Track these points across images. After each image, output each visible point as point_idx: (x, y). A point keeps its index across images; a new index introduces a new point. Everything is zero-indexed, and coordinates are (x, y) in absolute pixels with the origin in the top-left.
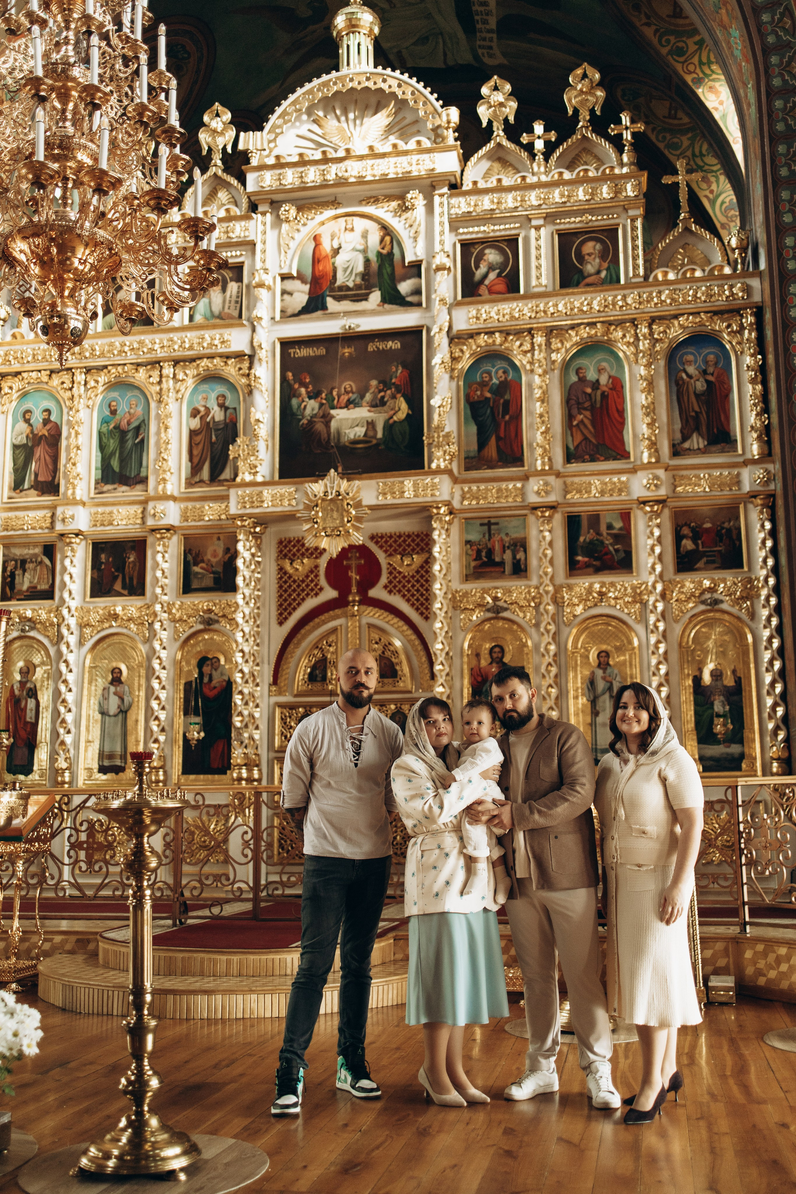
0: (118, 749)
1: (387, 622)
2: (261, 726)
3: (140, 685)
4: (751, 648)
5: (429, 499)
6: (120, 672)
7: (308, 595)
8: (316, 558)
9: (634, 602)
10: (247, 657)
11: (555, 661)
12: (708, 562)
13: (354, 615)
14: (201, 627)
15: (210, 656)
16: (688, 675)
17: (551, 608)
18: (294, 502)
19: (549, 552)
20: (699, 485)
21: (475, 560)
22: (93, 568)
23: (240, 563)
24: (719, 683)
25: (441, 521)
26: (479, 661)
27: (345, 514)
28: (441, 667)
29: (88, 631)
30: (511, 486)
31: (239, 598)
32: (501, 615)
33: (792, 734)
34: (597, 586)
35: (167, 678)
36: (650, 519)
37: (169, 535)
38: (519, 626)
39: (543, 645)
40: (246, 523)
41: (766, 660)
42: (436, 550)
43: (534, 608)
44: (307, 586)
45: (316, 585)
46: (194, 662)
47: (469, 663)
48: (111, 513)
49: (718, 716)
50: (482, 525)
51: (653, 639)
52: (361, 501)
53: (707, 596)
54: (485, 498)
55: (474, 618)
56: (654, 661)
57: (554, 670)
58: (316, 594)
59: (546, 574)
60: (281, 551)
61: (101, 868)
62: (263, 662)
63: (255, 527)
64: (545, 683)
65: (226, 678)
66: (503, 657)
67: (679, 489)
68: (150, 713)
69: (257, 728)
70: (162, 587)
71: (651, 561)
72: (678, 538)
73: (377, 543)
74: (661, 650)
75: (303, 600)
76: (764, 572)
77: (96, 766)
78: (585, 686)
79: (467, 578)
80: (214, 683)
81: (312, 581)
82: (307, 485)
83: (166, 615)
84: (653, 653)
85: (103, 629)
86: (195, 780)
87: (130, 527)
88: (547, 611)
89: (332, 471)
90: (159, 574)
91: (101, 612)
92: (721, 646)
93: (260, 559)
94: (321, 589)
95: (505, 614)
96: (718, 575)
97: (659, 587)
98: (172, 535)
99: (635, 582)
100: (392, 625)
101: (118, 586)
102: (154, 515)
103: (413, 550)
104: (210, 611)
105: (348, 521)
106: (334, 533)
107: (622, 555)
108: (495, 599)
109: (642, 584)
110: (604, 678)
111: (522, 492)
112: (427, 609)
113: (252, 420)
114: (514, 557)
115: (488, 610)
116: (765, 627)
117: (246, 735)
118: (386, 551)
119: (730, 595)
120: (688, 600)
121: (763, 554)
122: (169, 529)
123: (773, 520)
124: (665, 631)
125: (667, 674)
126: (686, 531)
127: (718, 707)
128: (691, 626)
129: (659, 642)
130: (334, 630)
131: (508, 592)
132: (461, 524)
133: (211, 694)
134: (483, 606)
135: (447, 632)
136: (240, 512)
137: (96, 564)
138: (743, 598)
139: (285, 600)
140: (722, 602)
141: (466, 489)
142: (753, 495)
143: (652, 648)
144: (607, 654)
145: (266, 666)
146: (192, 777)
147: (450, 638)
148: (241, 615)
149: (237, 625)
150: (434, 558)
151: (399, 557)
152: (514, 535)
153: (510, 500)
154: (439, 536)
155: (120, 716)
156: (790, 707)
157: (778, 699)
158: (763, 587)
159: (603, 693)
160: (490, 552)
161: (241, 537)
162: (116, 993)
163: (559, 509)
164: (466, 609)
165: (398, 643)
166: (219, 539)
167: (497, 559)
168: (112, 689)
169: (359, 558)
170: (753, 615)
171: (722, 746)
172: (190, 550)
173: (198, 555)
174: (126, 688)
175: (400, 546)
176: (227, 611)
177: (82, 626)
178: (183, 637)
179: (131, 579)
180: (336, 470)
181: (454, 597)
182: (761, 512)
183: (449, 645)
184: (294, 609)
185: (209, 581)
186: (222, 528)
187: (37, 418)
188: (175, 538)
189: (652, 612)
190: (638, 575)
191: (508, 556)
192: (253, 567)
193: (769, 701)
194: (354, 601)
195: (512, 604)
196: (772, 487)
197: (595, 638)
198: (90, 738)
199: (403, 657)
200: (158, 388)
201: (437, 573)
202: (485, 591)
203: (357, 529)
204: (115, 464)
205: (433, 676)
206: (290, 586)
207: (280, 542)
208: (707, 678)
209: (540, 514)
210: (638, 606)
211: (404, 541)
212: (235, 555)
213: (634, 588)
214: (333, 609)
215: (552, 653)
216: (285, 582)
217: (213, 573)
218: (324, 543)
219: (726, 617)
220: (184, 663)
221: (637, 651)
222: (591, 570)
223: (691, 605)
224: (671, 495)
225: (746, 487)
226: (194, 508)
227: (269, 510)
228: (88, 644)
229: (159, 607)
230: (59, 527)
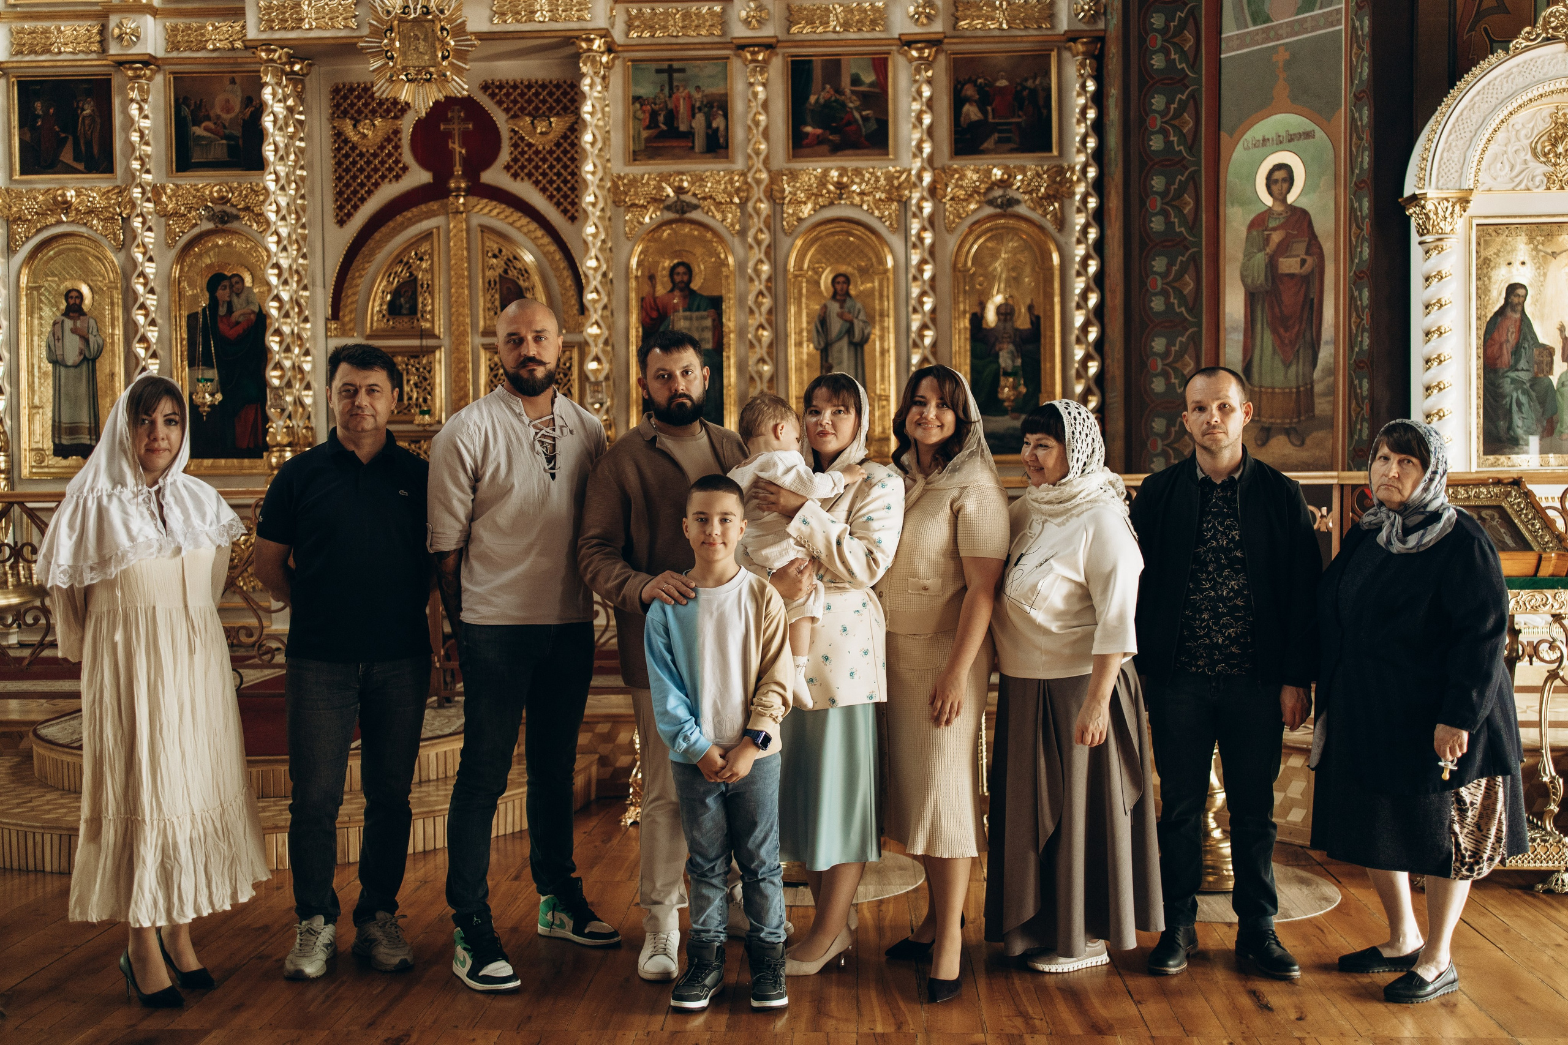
0: (84, 418)
1: (511, 224)
2: (314, 385)
3: (113, 319)
4: (1057, 273)
5: (574, 25)
6: (81, 296)
7: (383, 177)
8: (396, 117)
9: (890, 199)
10: (286, 275)
11: (769, 289)
12: (1000, 141)
13: (458, 212)
14: (210, 226)
15: (228, 273)
16: (965, 312)
17: (763, 206)
18: (353, 23)
19: (762, 118)
20: (993, 19)
21: (648, 128)
22: (21, 126)
23: (268, 122)
24: (1009, 325)
25: (594, 62)
26: (654, 287)
27: (438, 45)
28: (594, 296)
29: (21, 229)
30: (704, 10)
31: (269, 180)
32: (688, 215)
33: (1108, 401)
34: (834, 174)
35: (157, 307)
36: (918, 71)
37: (148, 72)
38: (715, 233)
39: (751, 264)
40: (277, 55)
41: (1077, 291)
42: (587, 108)
43: (739, 206)
44: (382, 163)
45: (397, 162)
47: (638, 290)
48: (46, 31)
49: (1007, 374)
50: (658, 71)
51: (915, 258)
52: (463, 23)
53: (998, 192)
54: (664, 28)
55: (647, 220)
56: (915, 291)
57: (767, 302)
58: (397, 177)
59: (757, 153)
60: (337, 106)
61: (36, 619)
62: (314, 285)
63: (292, 64)
64: (753, 322)
65: (256, 309)
66: (690, 281)
67: (963, 23)
68: (133, 362)
69: (308, 387)
70: (141, 159)
71: (916, 135)
72: (958, 101)
73: (493, 96)
74: (927, 275)
75: (376, 185)
76: (1082, 158)
77: (48, 445)
78: (812, 327)
79: (635, 156)
80: (236, 315)
81: (390, 155)
83: (151, 205)
84: (915, 279)
85: (46, 227)
86: (212, 467)
87: (81, 56)
88: (757, 211)
90: (135, 137)
91: (41, 198)
92: (1014, 269)
93: (302, 117)
94: (405, 169)
95: (695, 215)
96: (1015, 160)
97: (927, 178)
98: (154, 73)
99: (891, 169)
100: (519, 229)
101: (67, 156)
102: (120, 38)
103: (551, 109)
104: (224, 200)
105: (444, 58)
106: (422, 77)
107: (873, 126)
108: (679, 190)
109: (901, 173)
110: (840, 316)
111: (723, 20)
112: (573, 204)
114: (709, 125)
115: (668, 208)
116: (1079, 242)
117: (289, 399)
118: (507, 110)
119: (1030, 193)
120: (968, 199)
121: (1082, 129)
122: (148, 61)
123: (1098, 78)
124: (933, 245)
125: (934, 311)
126: (969, 91)
127: (1005, 360)
128: (971, 239)
129: (923, 261)
130: (428, 235)
131: (699, 179)
132: (625, 69)
133: (232, 333)
134: (661, 201)
135: (604, 242)
136: (264, 36)
137: (26, 118)
138: (1050, 198)
139: (348, 185)
140: (1018, 202)
141: (634, 12)
142: (1072, 37)
143: (913, 271)
144: (847, 280)
145: (319, 290)
146: (208, 462)
147: (608, 251)
148: (274, 207)
149: (268, 222)
150: (584, 121)
151: (528, 119)
152: (709, 90)
153: (704, 32)
154: (591, 86)
155: (84, 367)
156: (1108, 361)
157: (1091, 349)
158: (1079, 180)
159: (839, 338)
160: (672, 116)
161: (268, 79)
162: (47, 837)
163: (778, 50)
164: (634, 205)
165: (528, 258)
166: (233, 81)
167: (683, 128)
168: (69, 324)
169: (465, 120)
170: (1061, 223)
171: (1007, 417)
172: (186, 99)
173: (199, 106)
174: (92, 322)
175: (529, 102)
176: (252, 200)
177: (9, 221)
178: (182, 242)
179: (89, 144)
181: (615, 185)
182: (1083, 65)
183: (607, 261)
184: (363, 200)
185: (219, 151)
186: (236, 64)
188: (159, 78)
189: (915, 215)
190: (896, 158)
191: (699, 122)
192: (291, 129)
193: (1079, 353)
194: (458, 189)
195: (704, 199)
196: (1101, 25)
197: (827, 254)
198: (37, 401)
199: (536, 279)
201: (588, 147)
202: (664, 178)
203: (459, 71)
205: (583, 310)
206: (354, 163)
207: (336, 91)
208: (991, 316)
209: (749, 56)
210: (894, 205)
211: (537, 94)
212: (260, 108)
213: (890, 178)
214: (425, 201)
215: (764, 277)
216: (347, 156)
217: (226, 137)
218: (405, 94)
219: (1024, 225)
220: (185, 284)
221: (890, 275)
222: (825, 148)
223: (973, 206)
224: (950, 32)
225: (1063, 24)
226: (188, 28)
227: (312, 34)
228: (23, 251)
229: (138, 192)
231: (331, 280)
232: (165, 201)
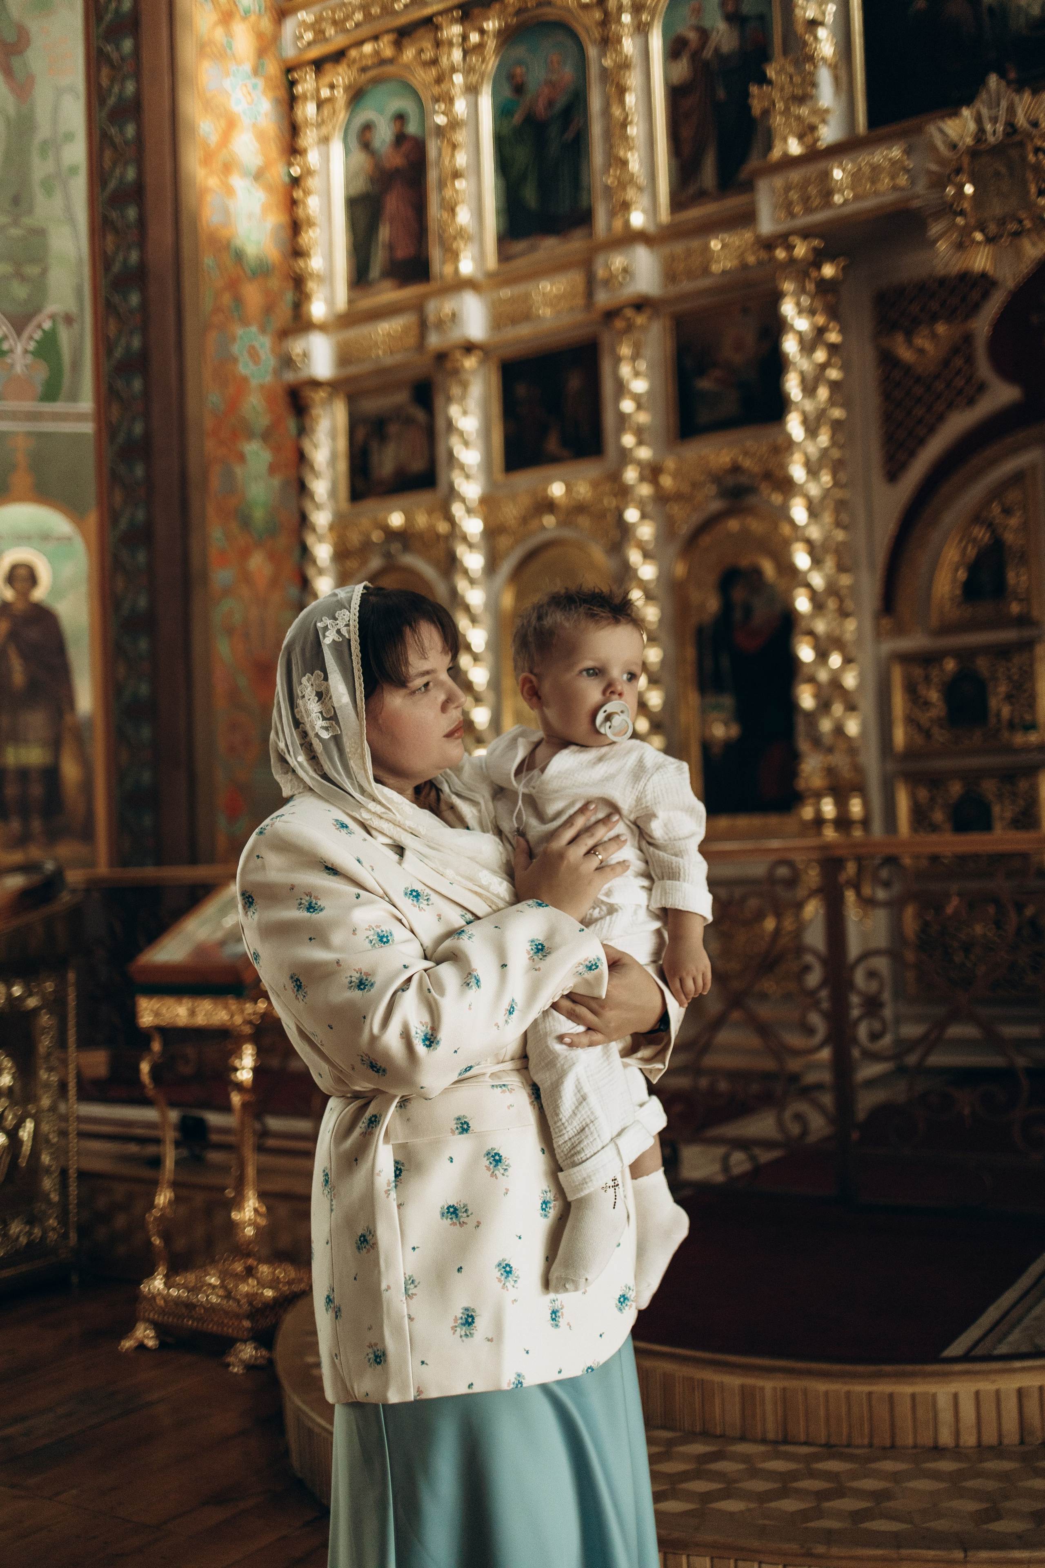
2: (860, 707)
7: (950, 405)
8: (966, 317)
10: (818, 551)
14: (720, 505)
15: (743, 566)
18: (903, 180)
23: (790, 345)
27: (1030, 176)
29: (504, 541)
31: (794, 426)
35: (658, 619)
37: (641, 320)
40: (799, 254)
44: (949, 384)
45: (969, 380)
46: (711, 579)
48: (525, 295)
58: (971, 402)
60: (883, 317)
62: (857, 566)
63: (820, 264)
65: (780, 610)
69: (852, 710)
70: (635, 430)
75: (941, 417)
80: (756, 621)
81: (959, 372)
82: (932, 129)
83: (647, 490)
85: (527, 537)
87: (565, 318)
89: (993, 80)
90: (627, 404)
91: (522, 502)
93: (837, 340)
94: (982, 388)
98: (648, 319)
101: (552, 444)
102: (610, 281)
104: (736, 469)
105: (1040, 192)
106: (1005, 231)
113: (800, 28)
117: (826, 727)
122: (641, 304)
133: (752, 645)
136: (782, 227)
139: (900, 424)
145: (865, 572)
146: (723, 821)
161: (788, 286)
166: (745, 311)
172: (688, 346)
173: (706, 353)
176: (772, 462)
177: (491, 533)
178: (684, 530)
179: (575, 424)
180: (1002, 75)
184: (922, 442)
185: (730, 405)
186: (748, 283)
187: (384, 134)
188: (655, 327)
192: (822, 354)
200: (598, 15)
204: (530, 195)
206: (909, 392)
207: (881, 297)
212: (778, 334)
214: (1012, 430)
216: (898, 385)
217: (739, 386)
218: (981, 261)
220: (690, 585)
226: (689, 253)
227: (848, 210)
228: (506, 568)
229: (631, 475)
230: (434, 341)
231: (881, 557)
232: (667, 481)
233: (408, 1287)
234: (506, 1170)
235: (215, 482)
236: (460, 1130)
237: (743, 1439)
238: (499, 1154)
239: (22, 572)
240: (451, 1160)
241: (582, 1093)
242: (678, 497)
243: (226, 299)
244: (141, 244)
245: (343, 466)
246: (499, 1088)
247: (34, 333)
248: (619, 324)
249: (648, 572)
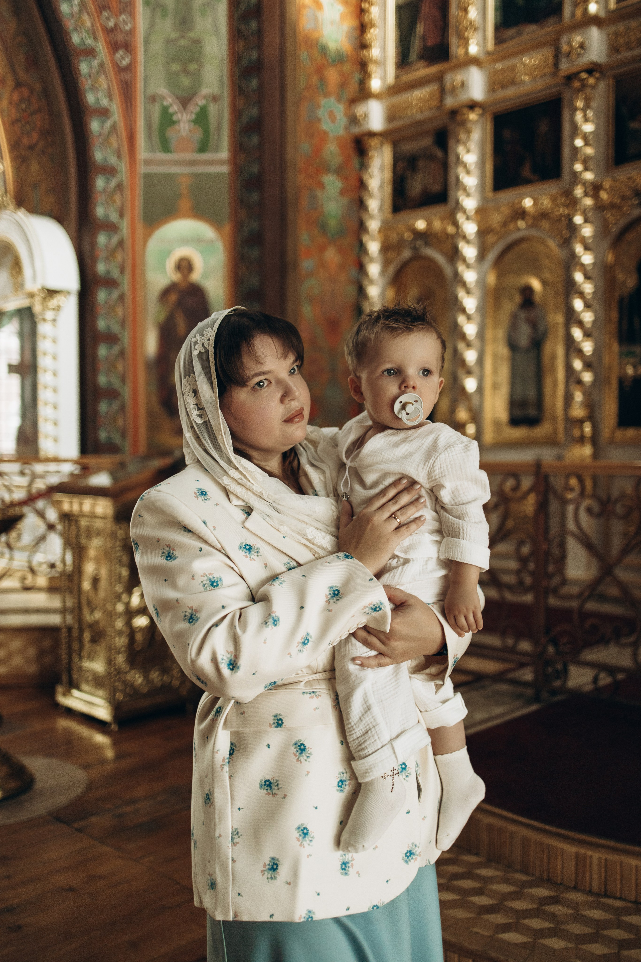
0: (532, 394)
6: (531, 290)
29: (491, 238)
35: (593, 292)
37: (592, 81)
48: (512, 67)
68: (571, 345)
70: (584, 160)
77: (505, 417)
83: (591, 202)
85: (508, 234)
86: (637, 435)
87: (539, 82)
90: (579, 142)
91: (504, 211)
98: (597, 79)
101: (526, 172)
102: (569, 54)
122: (592, 68)
146: (632, 431)
155: (533, 351)
168: (523, 315)
172: (624, 98)
173: (636, 102)
174: (541, 312)
177: (482, 233)
178: (615, 230)
179: (543, 156)
188: (602, 85)
198: (498, 381)
220: (617, 268)
226: (628, 29)
228: (491, 256)
229: (579, 191)
230: (450, 102)
232: (604, 195)
233: (234, 837)
234: (308, 757)
235: (304, 202)
236: (276, 725)
237: (576, 888)
238: (304, 745)
239: (185, 263)
240: (269, 746)
241: (368, 704)
242: (613, 206)
243: (315, 80)
244: (259, 46)
245: (388, 189)
246: (308, 695)
247: (194, 109)
248: (577, 84)
249: (587, 259)
